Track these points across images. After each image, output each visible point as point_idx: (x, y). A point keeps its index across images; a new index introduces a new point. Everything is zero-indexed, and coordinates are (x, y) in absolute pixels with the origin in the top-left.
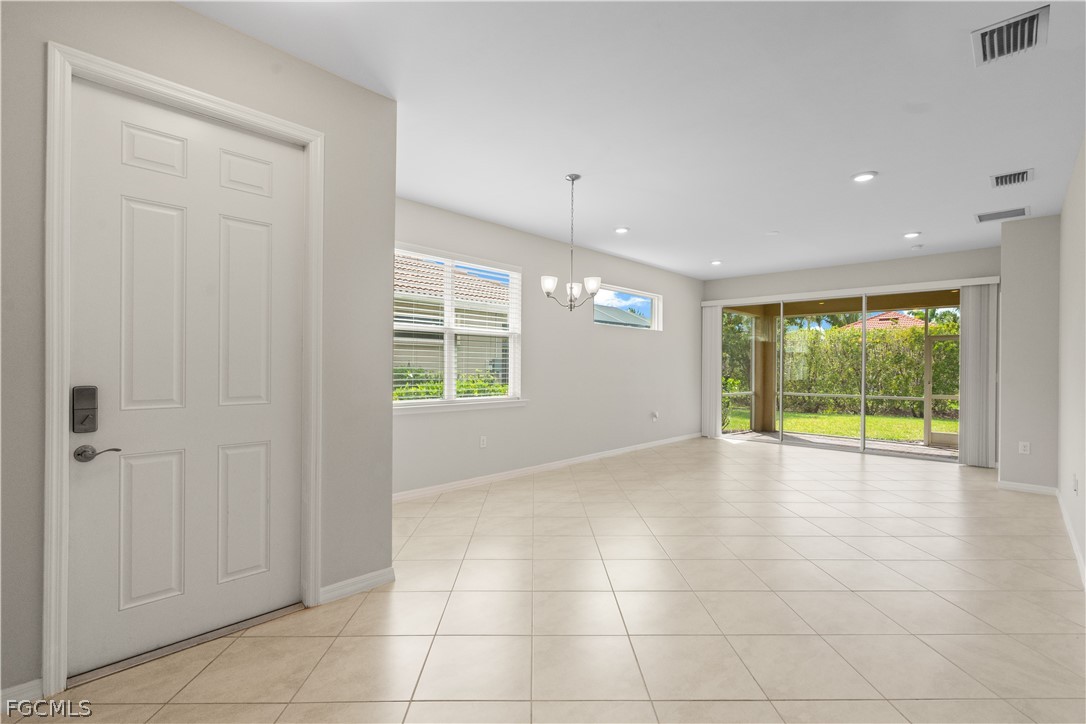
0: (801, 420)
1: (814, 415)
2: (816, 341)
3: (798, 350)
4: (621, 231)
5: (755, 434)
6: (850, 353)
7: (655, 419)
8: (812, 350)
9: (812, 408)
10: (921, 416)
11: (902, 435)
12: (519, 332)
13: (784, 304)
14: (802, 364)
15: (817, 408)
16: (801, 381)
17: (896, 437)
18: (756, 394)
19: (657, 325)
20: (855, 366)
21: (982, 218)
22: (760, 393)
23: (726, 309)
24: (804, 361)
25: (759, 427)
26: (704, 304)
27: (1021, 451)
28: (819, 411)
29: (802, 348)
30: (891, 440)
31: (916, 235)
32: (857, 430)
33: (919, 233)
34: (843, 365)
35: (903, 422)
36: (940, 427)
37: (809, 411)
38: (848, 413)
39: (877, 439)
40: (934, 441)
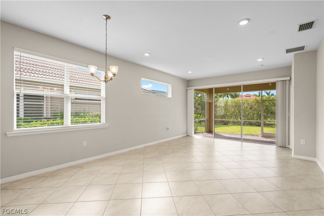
0: (222, 128)
1: (226, 126)
2: (227, 102)
3: (222, 105)
4: (147, 55)
5: (206, 133)
6: (237, 106)
7: (168, 130)
8: (225, 105)
9: (226, 124)
10: (260, 126)
11: (254, 133)
12: (105, 96)
13: (215, 88)
14: (222, 110)
15: (227, 123)
16: (222, 115)
17: (252, 134)
18: (207, 120)
19: (170, 95)
20: (239, 110)
21: (288, 51)
22: (208, 119)
23: (195, 90)
24: (223, 109)
25: (208, 131)
26: (188, 88)
27: (302, 143)
28: (228, 124)
29: (223, 105)
30: (250, 135)
31: (262, 59)
32: (239, 131)
33: (263, 59)
34: (235, 110)
35: (253, 128)
36: (267, 130)
37: (225, 124)
38: (236, 125)
39: (246, 135)
40: (265, 135)
